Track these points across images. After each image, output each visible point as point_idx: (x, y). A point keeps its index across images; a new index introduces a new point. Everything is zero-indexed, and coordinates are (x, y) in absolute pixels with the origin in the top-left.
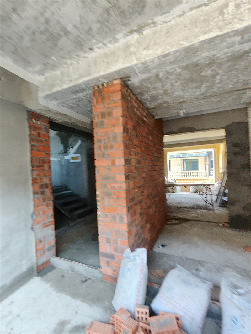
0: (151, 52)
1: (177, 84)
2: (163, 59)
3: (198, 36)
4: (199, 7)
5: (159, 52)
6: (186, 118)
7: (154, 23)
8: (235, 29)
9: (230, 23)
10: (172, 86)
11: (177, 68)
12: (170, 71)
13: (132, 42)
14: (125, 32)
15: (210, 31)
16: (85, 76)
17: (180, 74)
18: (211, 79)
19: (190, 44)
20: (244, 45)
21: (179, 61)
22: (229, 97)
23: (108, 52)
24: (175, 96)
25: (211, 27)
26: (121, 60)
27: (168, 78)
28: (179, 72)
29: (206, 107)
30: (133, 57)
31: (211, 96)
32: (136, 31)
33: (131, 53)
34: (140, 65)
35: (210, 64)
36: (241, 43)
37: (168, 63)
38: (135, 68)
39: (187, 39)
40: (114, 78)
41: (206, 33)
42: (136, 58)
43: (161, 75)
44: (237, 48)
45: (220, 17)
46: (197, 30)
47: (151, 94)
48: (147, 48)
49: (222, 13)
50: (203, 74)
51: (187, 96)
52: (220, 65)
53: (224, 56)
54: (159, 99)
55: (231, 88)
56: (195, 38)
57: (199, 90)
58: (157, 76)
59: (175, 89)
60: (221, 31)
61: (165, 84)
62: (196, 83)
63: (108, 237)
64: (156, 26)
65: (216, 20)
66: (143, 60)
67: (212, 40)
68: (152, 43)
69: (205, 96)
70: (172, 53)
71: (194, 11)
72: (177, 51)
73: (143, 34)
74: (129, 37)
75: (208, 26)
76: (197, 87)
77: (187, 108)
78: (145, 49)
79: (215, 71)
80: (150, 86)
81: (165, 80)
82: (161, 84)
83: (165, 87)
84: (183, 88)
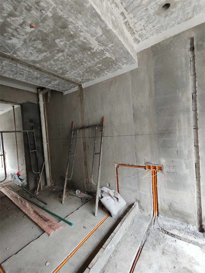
10: (21, 25)
11: (51, 10)
12: (42, 4)
15: (97, 6)
18: (56, 52)
24: (9, 41)
25: (97, 3)
35: (71, 36)
45: (101, 3)
50: (57, 41)
52: (73, 44)
57: (38, 55)
60: (102, 16)
61: (17, 13)
62: (43, 45)
69: (33, 66)
79: (66, 47)
81: (23, 9)
82: (12, 8)
83: (12, 19)
84: (27, 41)
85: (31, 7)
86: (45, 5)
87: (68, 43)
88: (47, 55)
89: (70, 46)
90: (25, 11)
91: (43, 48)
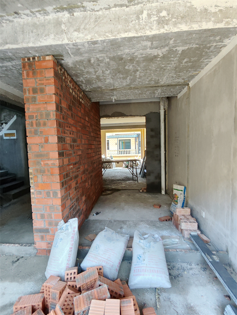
0: (81, 35)
1: (108, 72)
2: (93, 46)
3: (121, 33)
4: (122, 6)
5: (89, 37)
6: (118, 104)
7: (83, 7)
8: (146, 34)
9: (144, 29)
10: (103, 73)
11: (106, 58)
12: (100, 59)
13: (63, 20)
14: (54, 7)
15: (129, 31)
16: (12, 43)
17: (108, 63)
18: (133, 73)
19: (114, 37)
20: (154, 50)
21: (107, 51)
22: (148, 91)
23: (38, 23)
24: (106, 82)
25: (130, 27)
26: (52, 36)
27: (99, 65)
28: (107, 62)
29: (132, 96)
30: (64, 36)
31: (135, 88)
32: (66, 9)
33: (62, 31)
34: (71, 46)
35: (131, 60)
36: (151, 48)
37: (98, 51)
38: (67, 48)
39: (111, 32)
40: (46, 54)
41: (126, 32)
42: (67, 37)
43: (92, 61)
44: (149, 51)
45: (137, 21)
46: (120, 27)
47: (85, 78)
48: (78, 30)
49: (138, 18)
50: (127, 68)
51: (117, 85)
52: (138, 63)
53: (141, 56)
54: (93, 83)
55: (148, 84)
56: (118, 33)
57: (126, 81)
58: (89, 61)
59: (106, 77)
60: (137, 34)
61: (97, 70)
62: (122, 75)
63: (42, 213)
64: (85, 11)
65: (134, 22)
66: (74, 42)
67: (130, 39)
68: (82, 27)
69: (130, 88)
70: (100, 42)
71: (117, 9)
72: (104, 41)
73: (73, 15)
74: (59, 13)
75: (128, 26)
76: (124, 78)
77: (117, 95)
78: (75, 31)
79: (136, 67)
80: (84, 69)
81: (97, 66)
82: (93, 69)
83: (97, 73)
84: (113, 77)
85: (98, 64)
86: (102, 58)
87: (134, 64)
88: (131, 78)
89: (138, 65)
90: (98, 67)
91: (124, 76)
